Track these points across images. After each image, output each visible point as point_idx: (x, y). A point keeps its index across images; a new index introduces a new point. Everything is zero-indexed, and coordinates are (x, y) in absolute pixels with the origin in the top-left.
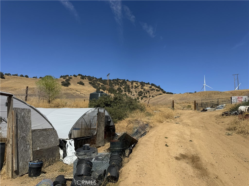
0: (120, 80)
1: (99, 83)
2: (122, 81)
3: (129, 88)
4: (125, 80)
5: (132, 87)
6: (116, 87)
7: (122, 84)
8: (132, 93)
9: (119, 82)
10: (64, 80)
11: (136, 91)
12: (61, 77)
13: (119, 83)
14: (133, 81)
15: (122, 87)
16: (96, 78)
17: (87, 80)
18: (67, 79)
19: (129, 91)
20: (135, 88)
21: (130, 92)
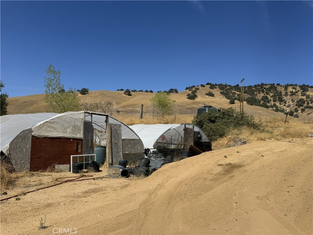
0: (266, 85)
1: (235, 91)
2: (270, 86)
3: (281, 95)
4: (274, 84)
5: (286, 94)
6: (260, 96)
7: (269, 90)
8: (286, 103)
9: (265, 88)
10: (190, 92)
11: (292, 99)
12: (187, 88)
13: (265, 90)
14: (288, 84)
15: (270, 96)
16: (229, 86)
17: (218, 89)
18: (193, 91)
19: (281, 100)
20: (291, 95)
21: (283, 102)
